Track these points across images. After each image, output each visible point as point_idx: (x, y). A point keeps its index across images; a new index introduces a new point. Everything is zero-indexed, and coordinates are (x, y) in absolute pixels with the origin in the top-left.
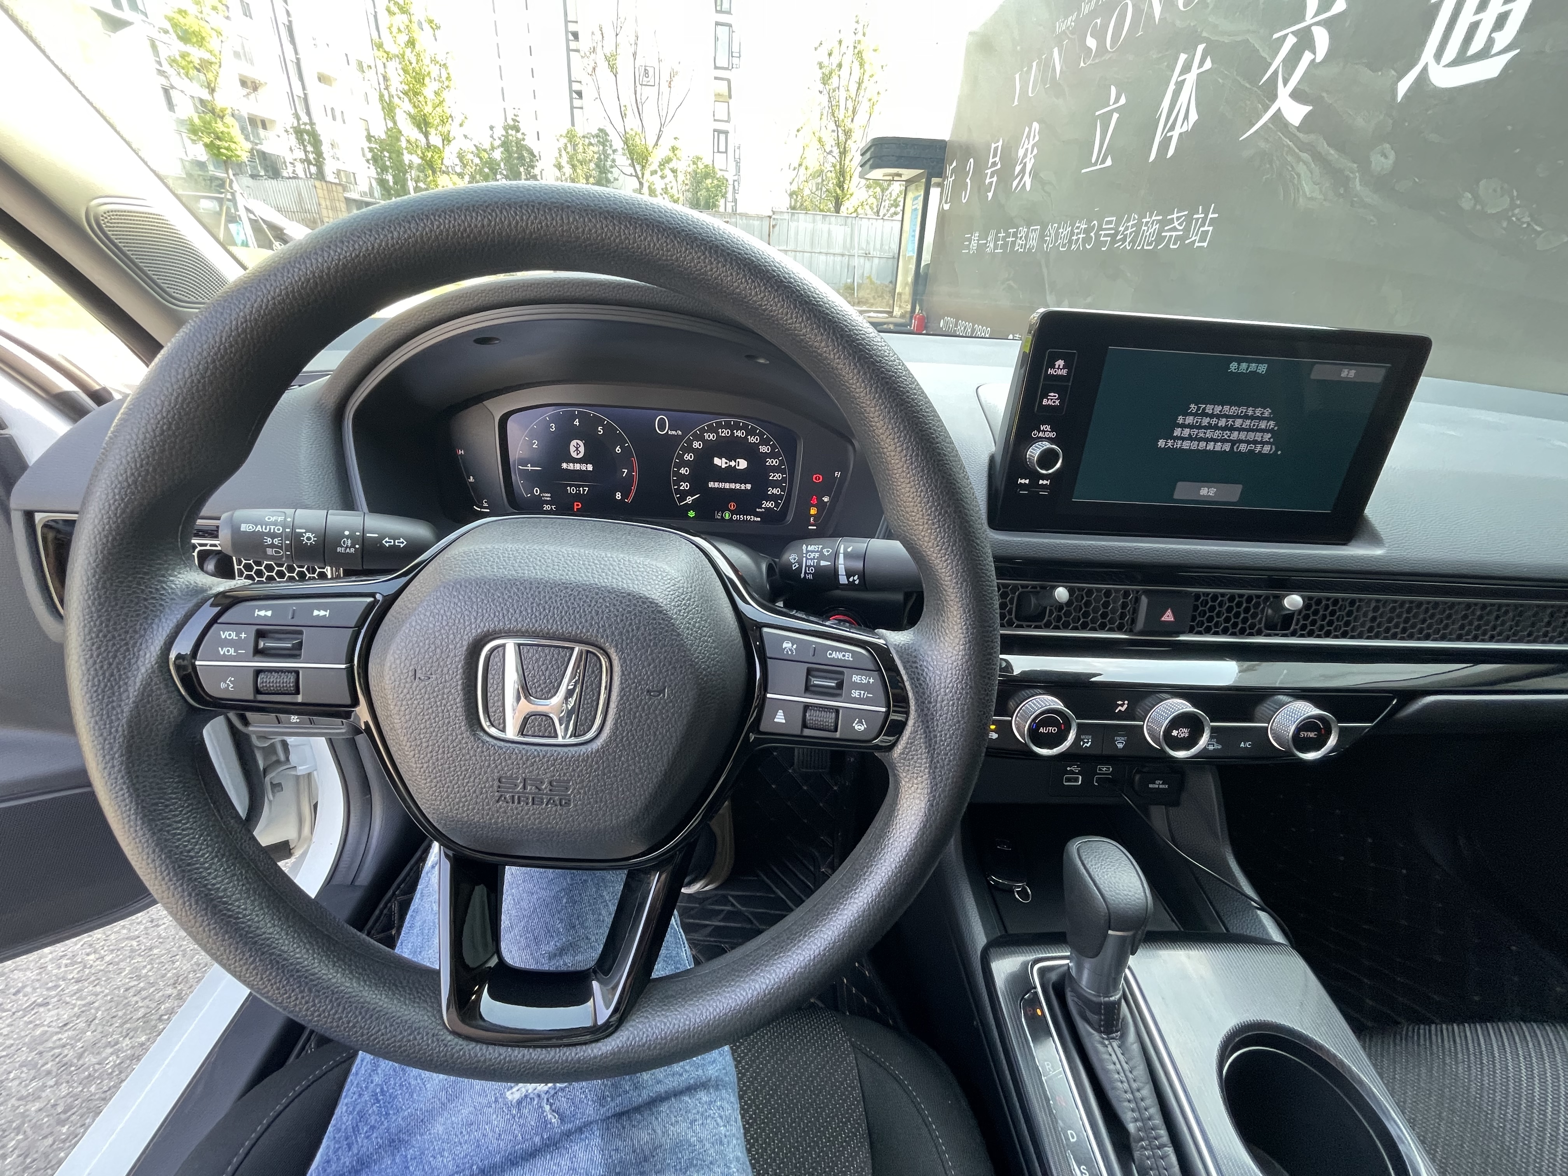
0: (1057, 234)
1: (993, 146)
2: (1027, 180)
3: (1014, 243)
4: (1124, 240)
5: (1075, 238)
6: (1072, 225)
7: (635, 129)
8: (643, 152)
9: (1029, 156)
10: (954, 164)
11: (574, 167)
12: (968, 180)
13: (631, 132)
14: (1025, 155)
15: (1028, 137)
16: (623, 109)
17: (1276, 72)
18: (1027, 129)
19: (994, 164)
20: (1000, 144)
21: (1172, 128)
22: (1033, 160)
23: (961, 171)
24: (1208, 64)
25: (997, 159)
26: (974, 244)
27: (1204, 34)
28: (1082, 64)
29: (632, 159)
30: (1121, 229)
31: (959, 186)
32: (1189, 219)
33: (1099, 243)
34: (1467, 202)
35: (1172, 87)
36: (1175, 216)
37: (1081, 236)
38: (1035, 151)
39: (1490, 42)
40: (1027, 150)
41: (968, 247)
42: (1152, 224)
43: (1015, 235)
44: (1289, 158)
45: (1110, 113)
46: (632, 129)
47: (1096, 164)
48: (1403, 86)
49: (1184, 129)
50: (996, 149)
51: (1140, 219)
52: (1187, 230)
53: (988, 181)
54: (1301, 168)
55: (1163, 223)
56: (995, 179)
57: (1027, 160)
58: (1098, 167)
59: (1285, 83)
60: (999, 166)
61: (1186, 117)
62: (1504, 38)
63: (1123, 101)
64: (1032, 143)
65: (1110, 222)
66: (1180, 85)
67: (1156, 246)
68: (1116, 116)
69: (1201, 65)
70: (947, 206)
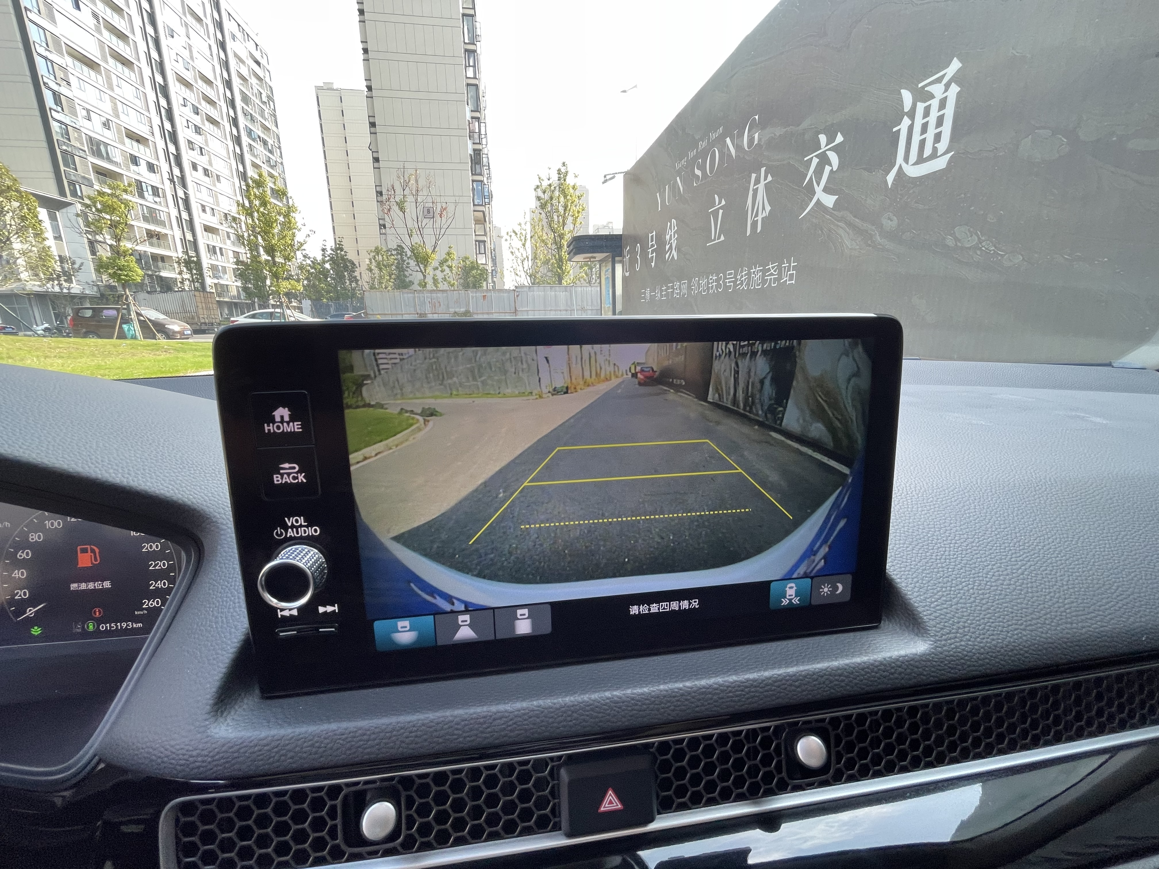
0: (699, 284)
1: (650, 235)
2: (674, 253)
3: (672, 292)
4: (742, 284)
5: (710, 285)
6: (708, 278)
7: (419, 243)
8: (425, 257)
9: (673, 239)
10: (628, 248)
11: (380, 269)
12: (638, 257)
13: (416, 246)
14: (670, 239)
15: (670, 228)
16: (409, 232)
17: (811, 178)
18: (669, 224)
19: (653, 246)
20: (654, 233)
21: (757, 215)
22: (676, 241)
23: (633, 252)
24: (770, 178)
25: (654, 242)
26: (648, 295)
27: (764, 162)
28: (695, 185)
29: (417, 261)
30: (739, 277)
31: (633, 261)
32: (779, 268)
33: (727, 288)
34: (950, 241)
35: (751, 193)
36: (770, 266)
37: (714, 284)
38: (676, 236)
39: (935, 149)
40: (671, 235)
41: (644, 298)
42: (757, 272)
43: (672, 287)
44: (832, 226)
45: (718, 210)
46: (416, 243)
47: (714, 240)
48: (890, 178)
49: (764, 215)
50: (652, 236)
51: (749, 271)
52: (780, 274)
53: (650, 256)
54: (841, 232)
55: (765, 271)
56: (654, 254)
57: (672, 241)
58: (717, 241)
59: (818, 185)
60: (656, 247)
61: (764, 208)
62: (942, 146)
63: (723, 203)
64: (673, 231)
65: (730, 274)
66: (756, 191)
67: (763, 286)
68: (721, 211)
69: (765, 179)
70: (627, 274)
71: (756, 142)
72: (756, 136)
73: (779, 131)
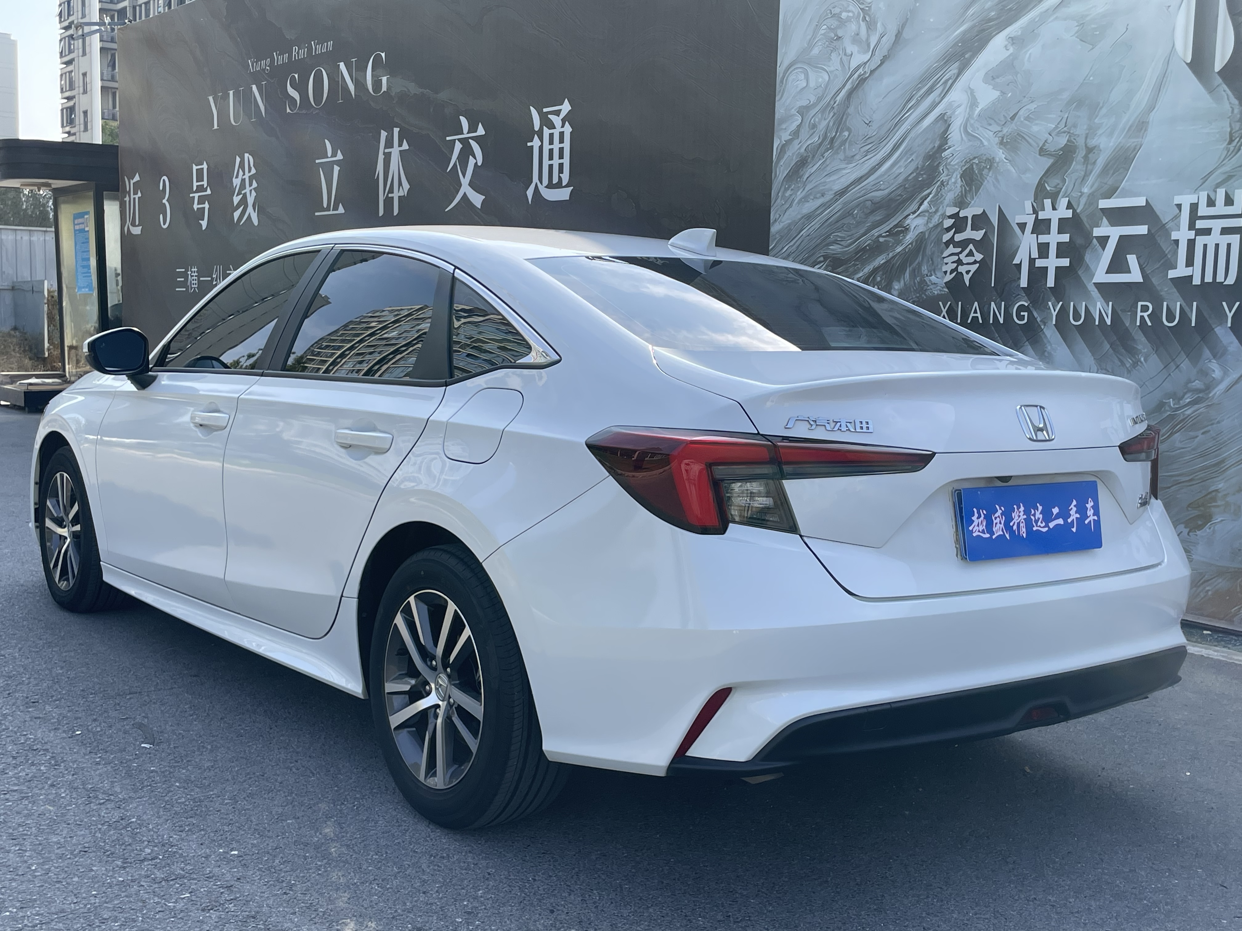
1: (195, 167)
2: (252, 213)
9: (248, 189)
10: (137, 178)
12: (164, 202)
14: (243, 186)
15: (242, 167)
17: (455, 164)
18: (238, 160)
19: (200, 189)
20: (204, 166)
21: (391, 191)
22: (254, 194)
23: (150, 188)
24: (406, 146)
25: (205, 183)
26: (193, 281)
27: (396, 120)
28: (289, 111)
31: (150, 207)
35: (381, 157)
38: (255, 184)
39: (560, 178)
40: (243, 180)
41: (184, 284)
45: (331, 164)
47: (328, 209)
48: (530, 194)
49: (401, 193)
50: (200, 172)
53: (196, 206)
56: (206, 206)
58: (331, 212)
59: (464, 176)
60: (209, 192)
61: (400, 184)
62: (565, 179)
63: (340, 156)
64: (248, 174)
66: (388, 156)
68: (336, 169)
69: (400, 145)
70: (135, 231)
71: (384, 88)
72: (384, 79)
73: (413, 89)
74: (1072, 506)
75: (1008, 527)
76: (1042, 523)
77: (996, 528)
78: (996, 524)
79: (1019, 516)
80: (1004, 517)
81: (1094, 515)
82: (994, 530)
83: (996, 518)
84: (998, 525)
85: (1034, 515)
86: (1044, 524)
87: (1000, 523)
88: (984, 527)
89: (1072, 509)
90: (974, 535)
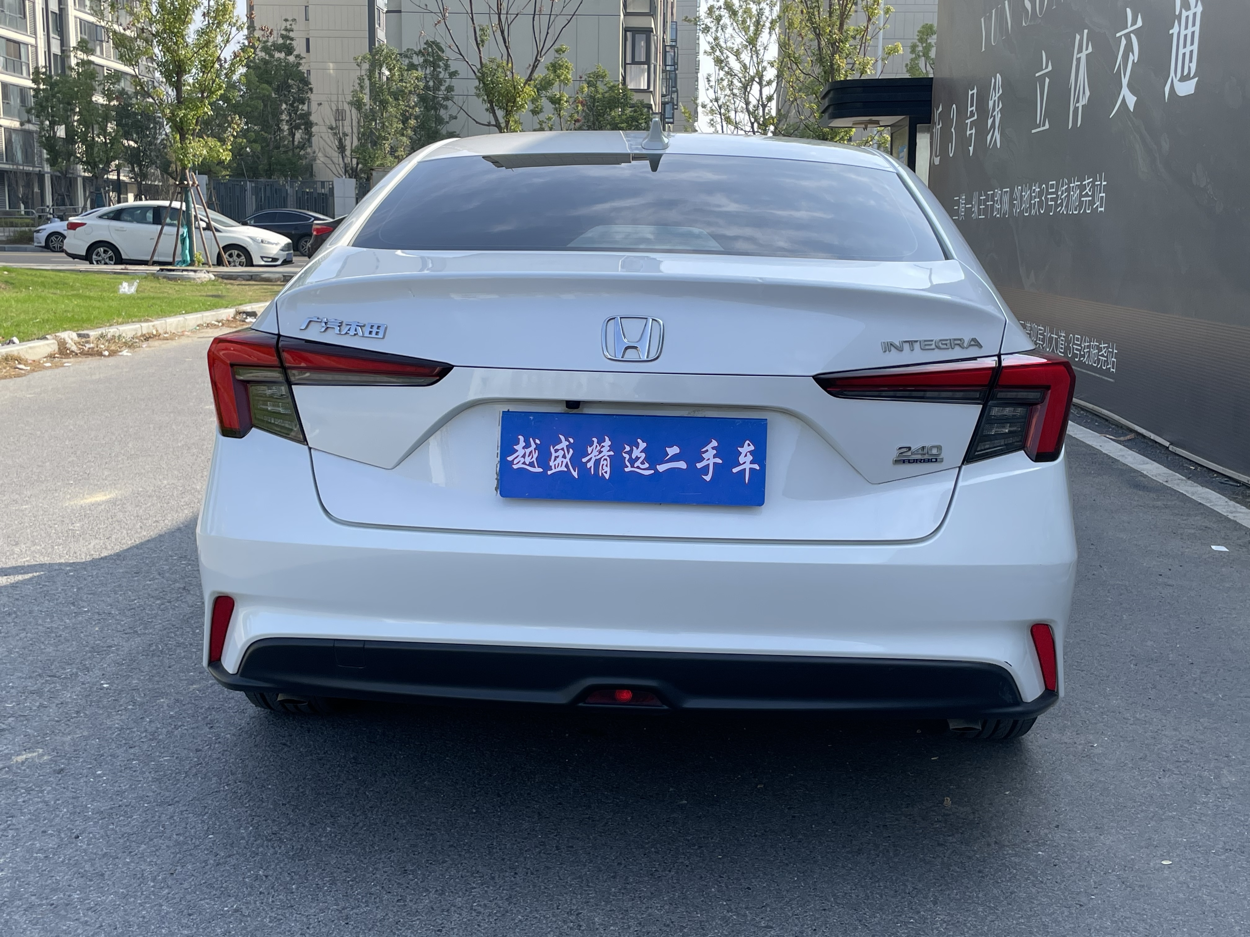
0: (1021, 197)
1: (970, 93)
2: (997, 135)
3: (991, 207)
4: (1062, 204)
5: (1033, 202)
6: (1030, 188)
7: (499, 60)
8: (508, 92)
9: (997, 110)
10: (940, 109)
12: (953, 130)
13: (490, 65)
14: (994, 108)
15: (994, 88)
16: (478, 33)
17: (1120, 67)
18: (993, 81)
19: (972, 114)
20: (975, 91)
21: (1078, 101)
22: (1000, 115)
23: (946, 118)
24: (1090, 49)
25: (974, 108)
26: (960, 208)
27: (1087, 21)
28: (1024, 24)
29: (491, 102)
30: (1060, 193)
31: (945, 136)
32: (1093, 186)
33: (1048, 208)
35: (1074, 63)
36: (1086, 181)
37: (1037, 200)
38: (1000, 106)
39: (1189, 69)
40: (995, 101)
41: (957, 212)
42: (1075, 189)
43: (992, 198)
44: (1132, 138)
45: (1043, 77)
46: (492, 61)
47: (1039, 126)
48: (1167, 91)
49: (1084, 102)
50: (972, 97)
51: (1069, 184)
52: (1093, 195)
53: (968, 132)
54: (1137, 147)
55: (1082, 189)
56: (974, 131)
57: (995, 113)
58: (1042, 128)
59: (1125, 75)
60: (976, 117)
61: (1084, 91)
62: (1193, 68)
63: (1050, 67)
64: (997, 95)
65: (1052, 186)
66: (1078, 62)
67: (1080, 211)
68: (1047, 80)
69: (1087, 49)
70: (937, 161)
74: (709, 447)
75: (576, 461)
76: (642, 463)
77: (556, 462)
78: (556, 457)
79: (600, 452)
80: (571, 451)
81: (751, 463)
82: (552, 463)
83: (556, 451)
84: (559, 460)
85: (630, 453)
86: (647, 465)
87: (564, 457)
88: (534, 459)
89: (707, 451)
90: (515, 467)
